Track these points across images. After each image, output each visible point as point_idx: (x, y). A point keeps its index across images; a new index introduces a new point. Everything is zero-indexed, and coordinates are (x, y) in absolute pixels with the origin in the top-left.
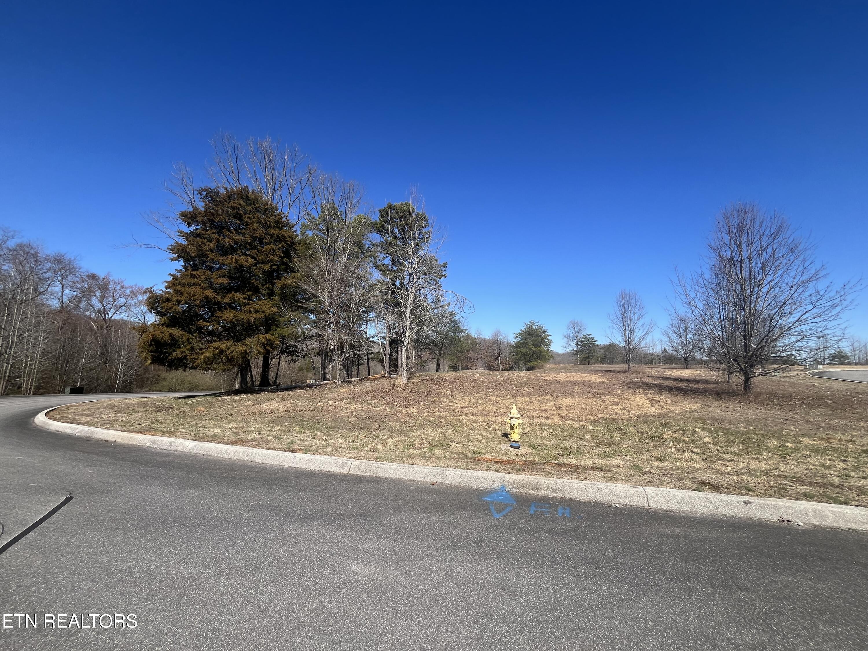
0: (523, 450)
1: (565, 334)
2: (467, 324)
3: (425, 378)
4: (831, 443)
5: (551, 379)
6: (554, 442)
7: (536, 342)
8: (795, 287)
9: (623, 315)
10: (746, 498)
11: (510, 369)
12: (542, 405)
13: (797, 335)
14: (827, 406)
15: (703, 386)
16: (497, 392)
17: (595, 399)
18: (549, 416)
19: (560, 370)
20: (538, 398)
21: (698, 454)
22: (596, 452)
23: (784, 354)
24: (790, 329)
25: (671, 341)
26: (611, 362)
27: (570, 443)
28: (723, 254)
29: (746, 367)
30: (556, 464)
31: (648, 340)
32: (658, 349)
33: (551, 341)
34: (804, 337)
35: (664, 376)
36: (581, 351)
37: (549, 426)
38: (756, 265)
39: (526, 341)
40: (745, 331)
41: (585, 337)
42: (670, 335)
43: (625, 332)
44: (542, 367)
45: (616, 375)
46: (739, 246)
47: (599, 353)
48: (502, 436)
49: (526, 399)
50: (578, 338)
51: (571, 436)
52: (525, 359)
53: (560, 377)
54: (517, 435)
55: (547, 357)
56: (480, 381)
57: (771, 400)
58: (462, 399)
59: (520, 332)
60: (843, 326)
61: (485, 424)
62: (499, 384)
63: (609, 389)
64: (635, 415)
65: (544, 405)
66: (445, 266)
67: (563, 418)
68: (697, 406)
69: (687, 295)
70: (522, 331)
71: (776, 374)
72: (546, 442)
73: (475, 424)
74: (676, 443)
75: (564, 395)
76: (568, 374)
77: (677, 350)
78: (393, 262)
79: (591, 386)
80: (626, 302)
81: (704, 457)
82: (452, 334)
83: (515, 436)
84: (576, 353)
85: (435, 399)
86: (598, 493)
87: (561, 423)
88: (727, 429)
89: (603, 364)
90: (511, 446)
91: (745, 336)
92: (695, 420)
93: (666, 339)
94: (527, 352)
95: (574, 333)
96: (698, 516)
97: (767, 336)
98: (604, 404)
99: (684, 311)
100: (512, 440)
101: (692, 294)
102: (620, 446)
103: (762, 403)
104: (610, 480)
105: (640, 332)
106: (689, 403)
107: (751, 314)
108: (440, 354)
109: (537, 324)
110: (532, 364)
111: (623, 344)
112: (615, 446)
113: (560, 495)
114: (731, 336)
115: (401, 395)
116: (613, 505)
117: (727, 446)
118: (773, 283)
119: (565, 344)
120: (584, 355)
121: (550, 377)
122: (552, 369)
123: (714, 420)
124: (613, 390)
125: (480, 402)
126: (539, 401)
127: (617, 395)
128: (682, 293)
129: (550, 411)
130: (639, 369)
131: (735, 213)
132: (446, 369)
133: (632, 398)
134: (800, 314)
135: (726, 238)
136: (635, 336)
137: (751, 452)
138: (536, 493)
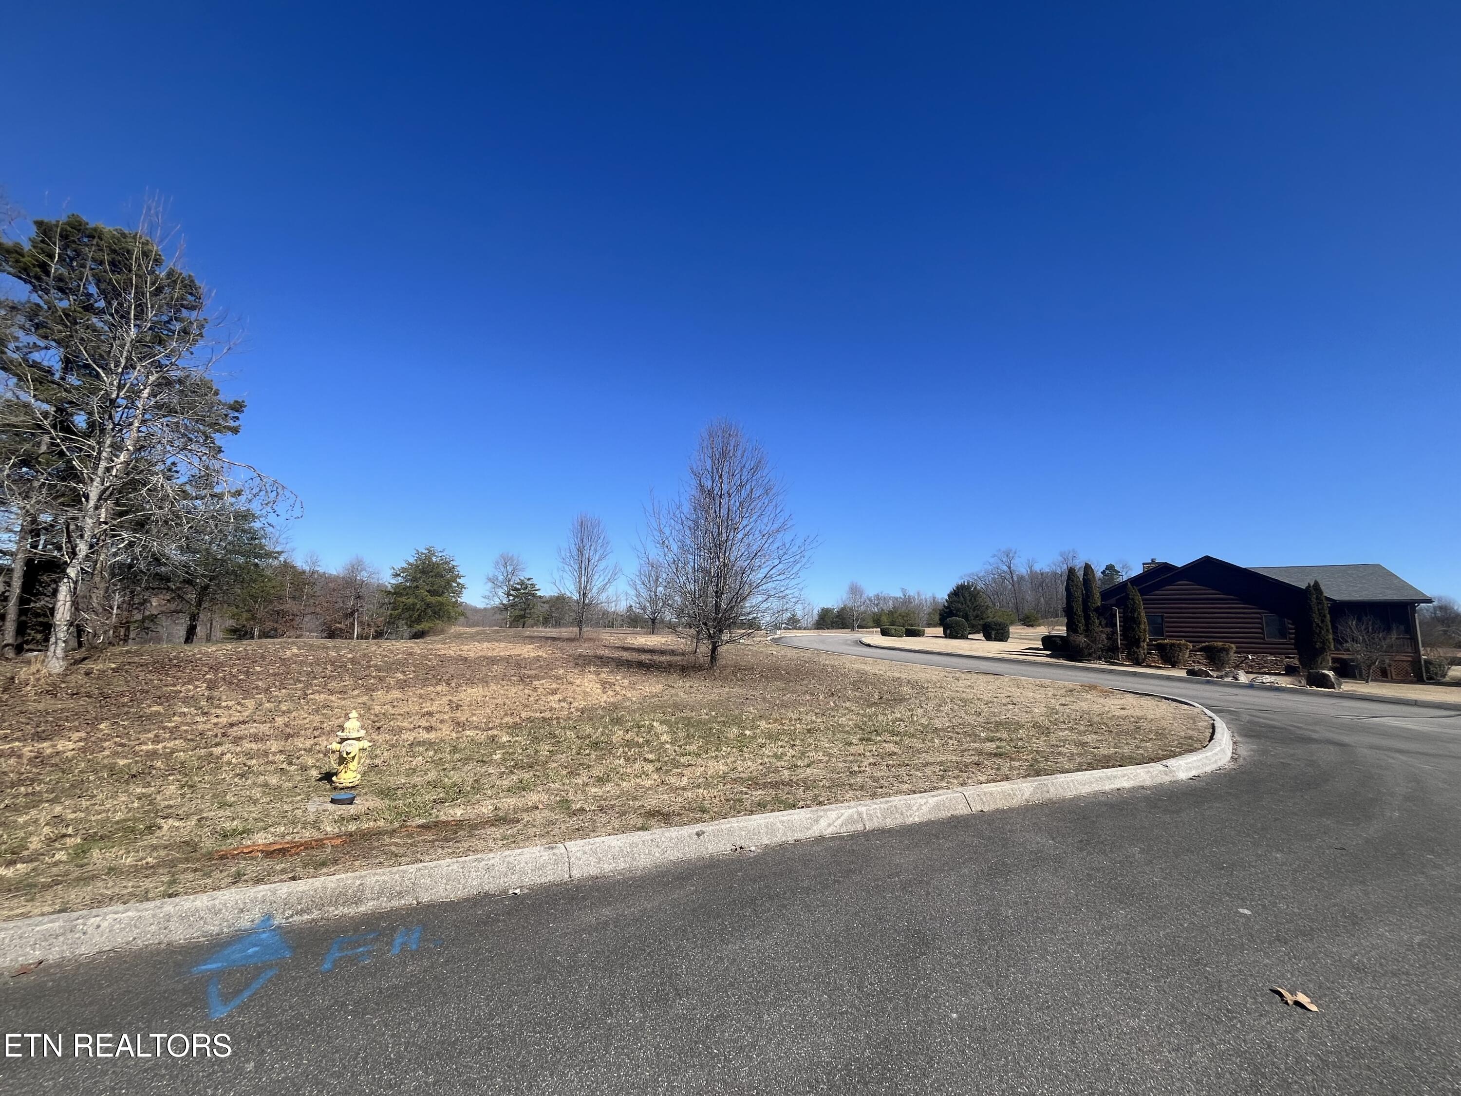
0: (360, 805)
1: (491, 576)
2: (284, 541)
3: (136, 659)
4: (783, 725)
5: (452, 653)
6: (432, 775)
7: (435, 587)
8: (766, 536)
9: (580, 551)
10: (699, 827)
11: (379, 635)
12: (424, 705)
13: (763, 594)
14: (781, 678)
15: (668, 658)
16: (332, 685)
17: (521, 687)
18: (433, 724)
19: (473, 637)
20: (418, 692)
21: (651, 761)
22: (506, 783)
23: (751, 617)
24: (757, 586)
25: (638, 595)
26: (558, 624)
27: (463, 774)
28: (704, 482)
29: (714, 633)
30: (419, 826)
31: (611, 591)
32: (621, 607)
33: (463, 587)
34: (769, 596)
35: (626, 645)
36: (513, 606)
37: (429, 744)
38: (735, 503)
39: (415, 584)
40: (717, 585)
41: (522, 583)
42: (638, 587)
43: (580, 578)
44: (442, 632)
45: (560, 644)
46: (720, 477)
47: (541, 609)
48: (320, 780)
49: (396, 694)
50: (511, 583)
51: (467, 760)
52: (411, 617)
53: (469, 650)
54: (355, 774)
55: (453, 614)
56: (295, 663)
57: (734, 673)
58: (239, 703)
59: (405, 565)
60: (800, 586)
61: (282, 757)
62: (341, 667)
63: (546, 668)
64: (577, 710)
65: (429, 704)
66: (238, 407)
67: (459, 725)
68: (658, 688)
69: (661, 532)
70: (409, 564)
71: (741, 641)
72: (416, 779)
73: (254, 762)
74: (627, 749)
75: (471, 682)
76: (486, 645)
77: (644, 608)
78: (68, 364)
79: (519, 664)
80: (586, 532)
81: (658, 765)
82: (241, 560)
83: (348, 777)
84: (505, 608)
85: (155, 708)
86: (486, 877)
87: (454, 735)
88: (689, 718)
89: (546, 627)
90: (333, 801)
91: (717, 592)
92: (654, 709)
93: (632, 592)
94: (414, 604)
95: (505, 575)
96: (639, 873)
97: (737, 593)
98: (535, 694)
99: (655, 553)
100: (341, 786)
101: (667, 531)
102: (547, 766)
103: (726, 679)
104: (510, 842)
105: (601, 579)
106: (650, 685)
107: (725, 565)
108: (199, 603)
109: (440, 554)
110: (419, 628)
111: (575, 597)
112: (539, 768)
113: (409, 900)
114: (704, 590)
115: (31, 707)
116: (511, 892)
117: (686, 744)
118: (748, 529)
119: (487, 593)
120: (517, 613)
121: (450, 650)
122: (459, 636)
123: (678, 707)
124: (551, 670)
125: (285, 708)
126: (421, 697)
127: (558, 678)
128: (656, 527)
129: (437, 716)
130: (594, 635)
131: (720, 432)
132: (218, 634)
133: (578, 682)
134: (768, 569)
135: (709, 464)
136: (593, 585)
137: (711, 749)
138: (351, 911)
